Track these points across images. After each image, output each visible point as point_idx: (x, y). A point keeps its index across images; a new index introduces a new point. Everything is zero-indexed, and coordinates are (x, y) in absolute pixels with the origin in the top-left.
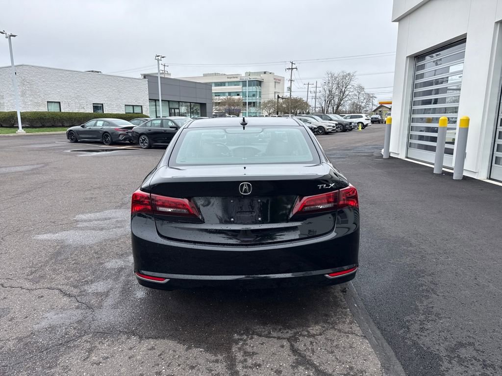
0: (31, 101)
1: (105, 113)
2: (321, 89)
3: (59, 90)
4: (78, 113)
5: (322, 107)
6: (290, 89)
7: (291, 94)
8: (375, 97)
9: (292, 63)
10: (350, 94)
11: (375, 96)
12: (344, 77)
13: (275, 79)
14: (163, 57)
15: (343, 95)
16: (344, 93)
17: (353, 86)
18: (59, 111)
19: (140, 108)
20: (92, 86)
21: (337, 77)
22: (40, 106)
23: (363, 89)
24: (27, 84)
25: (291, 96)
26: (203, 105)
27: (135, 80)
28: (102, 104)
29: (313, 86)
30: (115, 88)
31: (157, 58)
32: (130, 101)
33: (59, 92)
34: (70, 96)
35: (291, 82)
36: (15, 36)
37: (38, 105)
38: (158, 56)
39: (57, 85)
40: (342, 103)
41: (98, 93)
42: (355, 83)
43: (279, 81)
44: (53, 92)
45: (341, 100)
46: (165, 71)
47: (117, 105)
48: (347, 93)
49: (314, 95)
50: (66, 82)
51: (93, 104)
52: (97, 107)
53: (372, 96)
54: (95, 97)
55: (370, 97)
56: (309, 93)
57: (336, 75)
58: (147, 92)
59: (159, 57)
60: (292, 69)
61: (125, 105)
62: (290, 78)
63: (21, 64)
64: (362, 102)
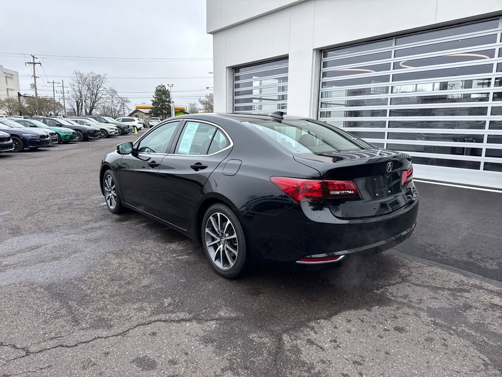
2: (70, 89)
5: (74, 109)
6: (34, 86)
7: (36, 92)
8: (129, 102)
9: (34, 57)
10: (103, 96)
11: (129, 100)
12: (94, 78)
13: (5, 73)
15: (96, 98)
16: (97, 95)
17: (105, 88)
21: (87, 78)
23: (116, 92)
25: (36, 94)
29: (60, 85)
35: (35, 79)
40: (95, 105)
42: (107, 85)
43: (11, 76)
45: (94, 103)
48: (100, 95)
49: (61, 95)
53: (125, 100)
55: (124, 102)
56: (55, 92)
57: (85, 76)
60: (34, 63)
62: (33, 74)
64: (116, 106)
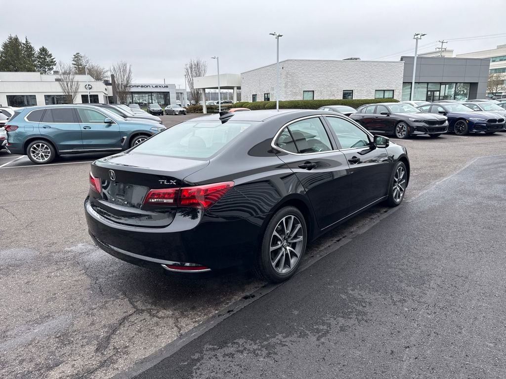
0: (291, 91)
1: (353, 99)
3: (314, 80)
4: (328, 100)
14: (424, 35)
18: (312, 99)
19: (392, 92)
20: (345, 74)
22: (297, 95)
24: (290, 76)
26: (473, 86)
27: (390, 63)
28: (352, 91)
30: (367, 74)
31: (416, 37)
32: (382, 86)
33: (314, 81)
34: (323, 85)
36: (281, 36)
37: (296, 94)
38: (417, 35)
39: (313, 75)
41: (349, 80)
44: (309, 82)
46: (442, 48)
47: (367, 91)
50: (322, 72)
51: (344, 91)
52: (347, 94)
54: (346, 84)
58: (402, 76)
59: (419, 36)
61: (376, 90)
63: (286, 59)
